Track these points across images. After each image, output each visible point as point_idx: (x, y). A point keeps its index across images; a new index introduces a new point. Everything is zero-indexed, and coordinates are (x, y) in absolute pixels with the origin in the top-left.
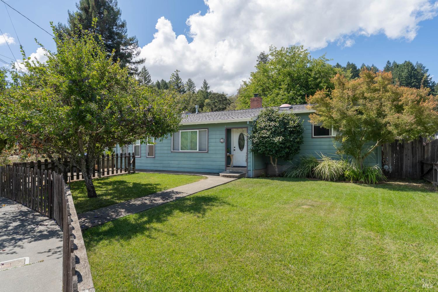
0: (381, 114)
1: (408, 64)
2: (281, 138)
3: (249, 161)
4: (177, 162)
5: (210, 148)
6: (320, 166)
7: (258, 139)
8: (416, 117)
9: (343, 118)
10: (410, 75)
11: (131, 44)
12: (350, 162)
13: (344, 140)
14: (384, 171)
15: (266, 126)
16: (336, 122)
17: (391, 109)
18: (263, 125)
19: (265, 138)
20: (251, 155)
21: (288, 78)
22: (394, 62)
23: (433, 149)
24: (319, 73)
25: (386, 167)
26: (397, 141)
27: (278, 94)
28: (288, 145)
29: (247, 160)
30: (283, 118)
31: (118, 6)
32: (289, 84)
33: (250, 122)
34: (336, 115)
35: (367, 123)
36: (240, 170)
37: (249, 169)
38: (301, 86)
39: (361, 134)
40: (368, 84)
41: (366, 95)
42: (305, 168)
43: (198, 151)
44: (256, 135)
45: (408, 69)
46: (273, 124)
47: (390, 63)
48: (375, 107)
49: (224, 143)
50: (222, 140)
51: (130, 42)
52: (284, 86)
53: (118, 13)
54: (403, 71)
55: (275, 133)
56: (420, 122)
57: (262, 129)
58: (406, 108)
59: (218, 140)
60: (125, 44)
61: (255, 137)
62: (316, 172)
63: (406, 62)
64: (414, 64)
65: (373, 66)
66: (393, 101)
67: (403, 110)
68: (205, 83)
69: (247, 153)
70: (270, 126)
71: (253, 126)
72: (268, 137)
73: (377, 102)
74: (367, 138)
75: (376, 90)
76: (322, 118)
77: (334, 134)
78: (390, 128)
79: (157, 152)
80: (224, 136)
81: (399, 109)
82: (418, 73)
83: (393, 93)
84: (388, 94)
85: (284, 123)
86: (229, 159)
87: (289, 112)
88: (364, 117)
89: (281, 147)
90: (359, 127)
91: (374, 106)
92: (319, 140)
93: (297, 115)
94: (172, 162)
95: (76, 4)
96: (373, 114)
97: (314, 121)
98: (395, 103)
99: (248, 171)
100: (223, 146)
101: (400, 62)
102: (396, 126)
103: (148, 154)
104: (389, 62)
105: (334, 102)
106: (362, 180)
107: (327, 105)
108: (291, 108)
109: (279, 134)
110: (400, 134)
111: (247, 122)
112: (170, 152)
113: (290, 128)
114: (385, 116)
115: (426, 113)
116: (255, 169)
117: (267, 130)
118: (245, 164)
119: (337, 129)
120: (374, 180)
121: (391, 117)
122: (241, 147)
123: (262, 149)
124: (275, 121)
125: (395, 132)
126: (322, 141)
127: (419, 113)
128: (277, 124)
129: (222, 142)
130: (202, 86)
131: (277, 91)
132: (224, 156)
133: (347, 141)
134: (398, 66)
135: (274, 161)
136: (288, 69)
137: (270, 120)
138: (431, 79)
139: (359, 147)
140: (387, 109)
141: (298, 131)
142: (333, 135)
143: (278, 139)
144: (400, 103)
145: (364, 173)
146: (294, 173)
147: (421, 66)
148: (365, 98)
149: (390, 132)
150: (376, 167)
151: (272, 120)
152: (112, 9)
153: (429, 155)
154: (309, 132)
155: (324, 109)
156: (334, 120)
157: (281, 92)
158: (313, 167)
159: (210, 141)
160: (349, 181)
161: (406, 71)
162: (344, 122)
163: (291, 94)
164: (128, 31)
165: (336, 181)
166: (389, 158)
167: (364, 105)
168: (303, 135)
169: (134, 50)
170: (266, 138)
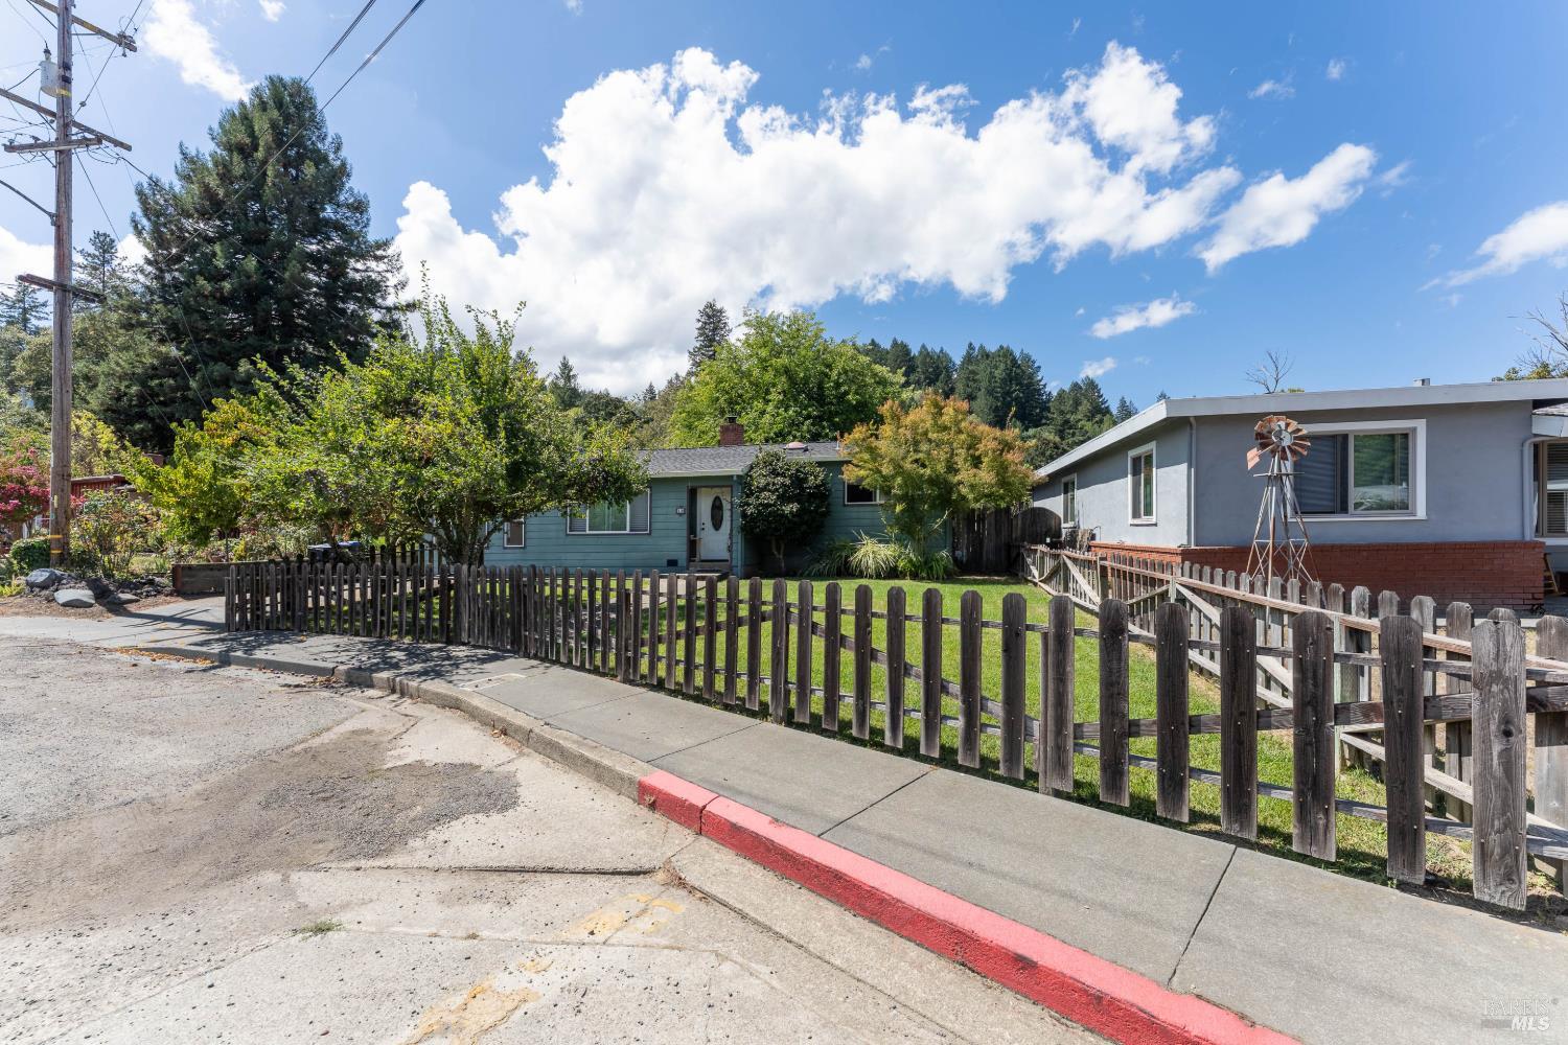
0: (952, 468)
1: (1005, 353)
2: (794, 507)
3: (734, 548)
4: (579, 556)
5: (655, 526)
6: (859, 554)
7: (756, 507)
8: (998, 474)
9: (897, 474)
10: (1009, 375)
11: (381, 258)
12: (906, 547)
13: (898, 508)
14: (955, 559)
15: (768, 484)
16: (885, 478)
17: (966, 460)
18: (763, 482)
19: (768, 505)
20: (738, 538)
21: (783, 379)
22: (982, 347)
23: (1023, 524)
24: (846, 372)
25: (958, 553)
26: (973, 510)
27: (763, 412)
28: (806, 518)
29: (730, 549)
30: (798, 471)
31: (343, 153)
32: (784, 392)
33: (738, 476)
34: (886, 470)
35: (933, 481)
36: (716, 566)
37: (734, 563)
38: (810, 397)
39: (922, 499)
40: (934, 419)
41: (930, 435)
42: (833, 560)
43: (628, 531)
44: (751, 500)
45: (1006, 363)
46: (780, 479)
47: (974, 349)
48: (943, 456)
49: (685, 517)
50: (680, 511)
51: (379, 253)
52: (774, 396)
53: (343, 172)
54: (996, 367)
55: (784, 498)
56: (1003, 482)
57: (762, 490)
58: (986, 460)
59: (671, 510)
60: (362, 256)
61: (749, 505)
62: (854, 564)
63: (1001, 347)
64: (1017, 354)
65: (942, 350)
66: (969, 449)
67: (981, 463)
68: (566, 367)
69: (731, 535)
70: (774, 484)
71: (743, 483)
72: (774, 505)
73: (946, 448)
74: (933, 506)
75: (945, 428)
76: (862, 473)
77: (879, 500)
78: (964, 490)
79: (529, 535)
80: (685, 503)
81: (976, 462)
82: (1023, 372)
83: (969, 435)
84: (963, 437)
85: (799, 480)
86: (693, 546)
87: (804, 458)
88: (928, 471)
89: (795, 523)
90: (921, 489)
91: (941, 455)
92: (856, 509)
93: (820, 464)
94: (569, 556)
95: (211, 129)
96: (941, 468)
97: (850, 475)
98: (971, 452)
99: (731, 568)
100: (682, 523)
101: (992, 348)
102: (972, 487)
103: (509, 540)
104: (971, 346)
105: (883, 445)
106: (924, 575)
107: (871, 450)
108: (806, 450)
109: (790, 500)
110: (977, 500)
111: (732, 476)
112: (562, 535)
113: (810, 488)
114: (957, 471)
115: (1012, 468)
116: (745, 565)
117: (769, 491)
118: (725, 555)
119: (887, 492)
120: (941, 573)
121: (965, 474)
122: (717, 524)
123: (761, 526)
124: (783, 475)
125: (970, 496)
126: (859, 511)
127: (1002, 469)
128: (788, 482)
129: (680, 514)
130: (558, 372)
131: (760, 406)
132: (685, 540)
133: (903, 511)
134: (988, 356)
135: (778, 550)
136: (784, 360)
137: (775, 473)
138: (1045, 386)
139: (920, 521)
140: (960, 461)
141: (822, 495)
142: (878, 502)
143: (791, 508)
144: (977, 453)
145: (926, 563)
146: (817, 567)
147: (1027, 358)
148: (930, 441)
149: (964, 498)
150: (944, 553)
151: (778, 475)
152: (325, 159)
153: (1019, 532)
154: (840, 496)
155: (866, 456)
156: (882, 476)
157: (770, 408)
158: (847, 557)
159: (655, 511)
160: (904, 578)
161: (1002, 366)
162: (899, 480)
163: (791, 412)
164: (371, 223)
165: (884, 578)
166: (964, 540)
167: (928, 453)
168: (830, 500)
169: (389, 275)
170: (771, 505)
